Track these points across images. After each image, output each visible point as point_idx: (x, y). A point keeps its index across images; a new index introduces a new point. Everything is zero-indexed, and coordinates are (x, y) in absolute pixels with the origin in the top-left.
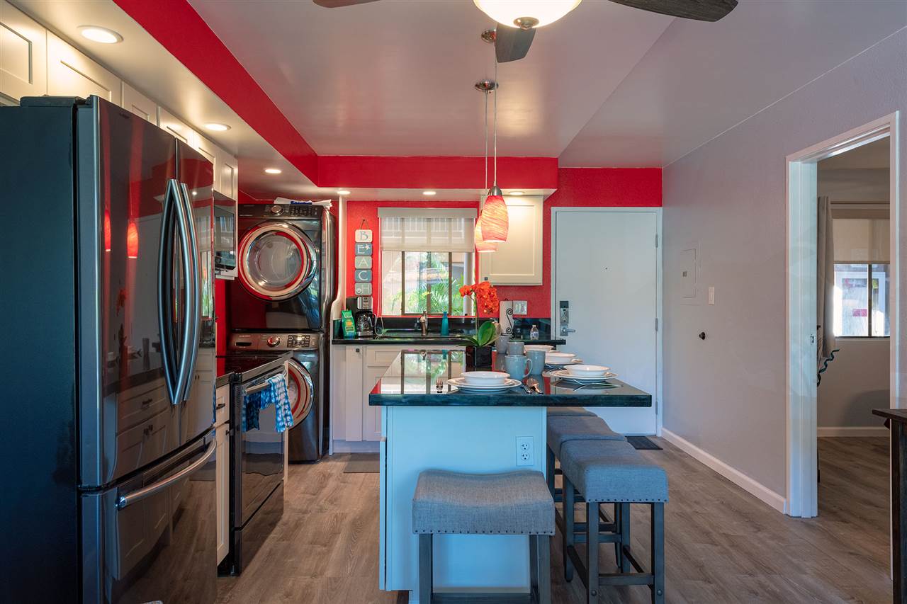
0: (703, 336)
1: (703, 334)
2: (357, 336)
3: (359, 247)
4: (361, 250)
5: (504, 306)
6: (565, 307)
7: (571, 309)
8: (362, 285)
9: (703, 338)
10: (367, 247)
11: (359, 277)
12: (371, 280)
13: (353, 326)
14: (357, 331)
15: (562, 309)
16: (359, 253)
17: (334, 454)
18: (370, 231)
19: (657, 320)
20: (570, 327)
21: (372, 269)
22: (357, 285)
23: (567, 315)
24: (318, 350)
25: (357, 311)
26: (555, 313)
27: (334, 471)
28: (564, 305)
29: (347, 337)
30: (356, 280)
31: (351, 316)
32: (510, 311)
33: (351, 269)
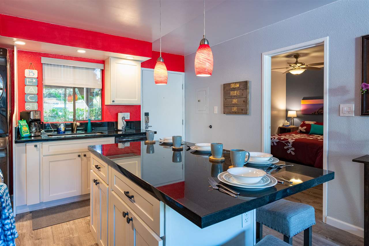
0: (211, 127)
1: (211, 126)
2: (31, 137)
3: (27, 80)
4: (29, 82)
5: (120, 115)
6: (147, 115)
7: (150, 116)
8: (31, 104)
9: (211, 128)
10: (34, 80)
11: (28, 98)
12: (37, 101)
13: (28, 130)
14: (30, 133)
15: (146, 116)
16: (28, 84)
17: (16, 215)
18: (36, 71)
19: (183, 120)
20: (149, 124)
21: (37, 94)
22: (26, 104)
23: (148, 119)
24: (6, 149)
25: (30, 120)
26: (143, 118)
27: (25, 231)
28: (147, 114)
29: (24, 138)
30: (26, 100)
31: (26, 124)
32: (123, 118)
33: (22, 94)
